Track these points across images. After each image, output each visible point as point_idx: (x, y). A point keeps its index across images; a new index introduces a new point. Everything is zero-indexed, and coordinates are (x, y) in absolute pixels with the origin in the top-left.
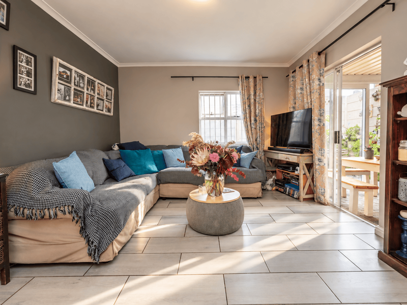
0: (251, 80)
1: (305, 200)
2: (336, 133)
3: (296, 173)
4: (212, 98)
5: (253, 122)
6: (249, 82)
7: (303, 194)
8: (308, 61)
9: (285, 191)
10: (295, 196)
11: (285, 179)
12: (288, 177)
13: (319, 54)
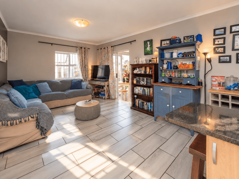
0: (83, 49)
1: (107, 99)
2: (116, 74)
3: (104, 89)
4: (62, 55)
5: (84, 68)
6: (82, 50)
7: (106, 96)
8: (107, 48)
9: (99, 97)
10: (104, 98)
11: (98, 92)
12: (99, 91)
13: (111, 47)
